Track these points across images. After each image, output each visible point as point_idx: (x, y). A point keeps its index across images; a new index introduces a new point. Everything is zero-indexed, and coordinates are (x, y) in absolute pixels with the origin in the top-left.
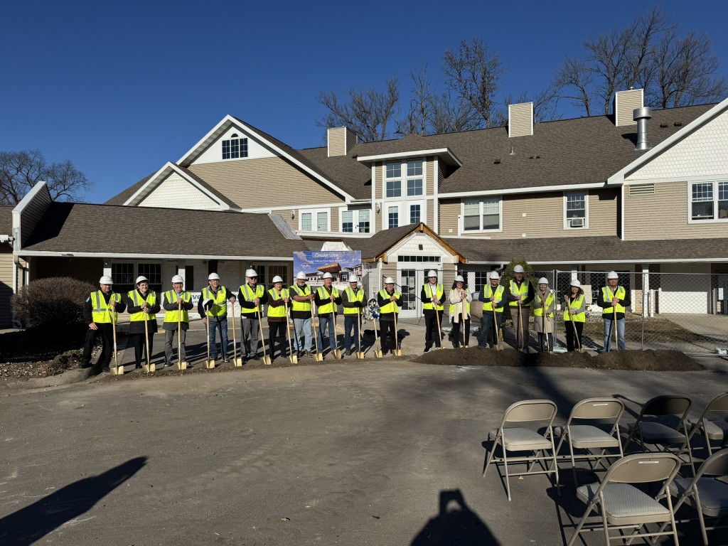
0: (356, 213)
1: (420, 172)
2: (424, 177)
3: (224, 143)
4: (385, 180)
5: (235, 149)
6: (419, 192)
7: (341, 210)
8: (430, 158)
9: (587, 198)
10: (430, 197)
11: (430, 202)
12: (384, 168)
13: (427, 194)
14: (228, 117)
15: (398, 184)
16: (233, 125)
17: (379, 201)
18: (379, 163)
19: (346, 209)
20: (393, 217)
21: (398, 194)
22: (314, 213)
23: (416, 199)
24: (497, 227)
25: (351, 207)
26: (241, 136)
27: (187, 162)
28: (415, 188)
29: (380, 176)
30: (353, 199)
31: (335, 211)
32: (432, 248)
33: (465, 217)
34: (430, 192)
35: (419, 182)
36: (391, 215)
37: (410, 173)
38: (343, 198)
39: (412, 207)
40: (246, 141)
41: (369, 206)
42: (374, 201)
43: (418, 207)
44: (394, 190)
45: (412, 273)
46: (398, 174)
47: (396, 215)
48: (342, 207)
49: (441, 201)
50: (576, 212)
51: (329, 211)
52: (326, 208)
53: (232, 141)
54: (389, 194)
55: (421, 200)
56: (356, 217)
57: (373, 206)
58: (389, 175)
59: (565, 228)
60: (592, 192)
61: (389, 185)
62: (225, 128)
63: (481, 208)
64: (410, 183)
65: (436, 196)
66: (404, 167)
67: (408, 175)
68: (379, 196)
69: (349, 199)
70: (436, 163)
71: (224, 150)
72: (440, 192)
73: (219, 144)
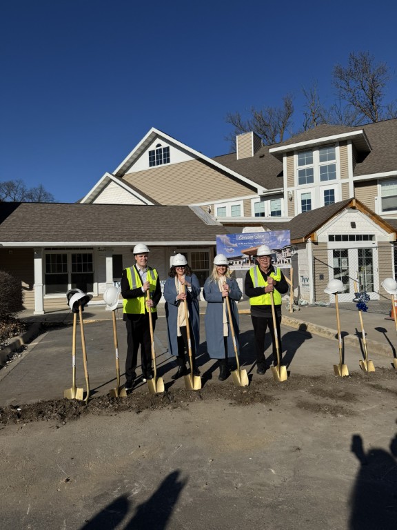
0: (267, 203)
2: (337, 162)
3: (150, 152)
4: (297, 168)
5: (159, 157)
6: (333, 177)
7: (253, 202)
8: (343, 143)
10: (345, 181)
11: (345, 186)
12: (296, 157)
13: (341, 178)
14: (153, 130)
15: (311, 171)
16: (157, 136)
17: (291, 189)
18: (290, 153)
19: (259, 200)
20: (306, 203)
21: (311, 180)
22: (228, 206)
23: (329, 185)
25: (263, 198)
26: (164, 145)
27: (121, 172)
28: (328, 173)
29: (291, 166)
30: (265, 189)
31: (247, 204)
32: (365, 225)
33: (383, 198)
34: (344, 176)
35: (333, 167)
36: (303, 202)
37: (322, 159)
38: (255, 190)
39: (326, 192)
40: (168, 148)
41: (281, 195)
42: (286, 190)
43: (332, 191)
44: (306, 177)
45: (345, 253)
46: (310, 161)
47: (309, 201)
48: (255, 199)
49: (357, 184)
51: (241, 203)
52: (240, 201)
53: (157, 150)
54: (302, 182)
55: (335, 185)
56: (268, 206)
57: (286, 195)
58: (301, 163)
61: (301, 173)
62: (150, 139)
64: (323, 169)
65: (351, 179)
66: (316, 154)
67: (321, 161)
68: (291, 184)
69: (261, 190)
70: (350, 147)
71: (150, 160)
72: (355, 174)
73: (146, 155)
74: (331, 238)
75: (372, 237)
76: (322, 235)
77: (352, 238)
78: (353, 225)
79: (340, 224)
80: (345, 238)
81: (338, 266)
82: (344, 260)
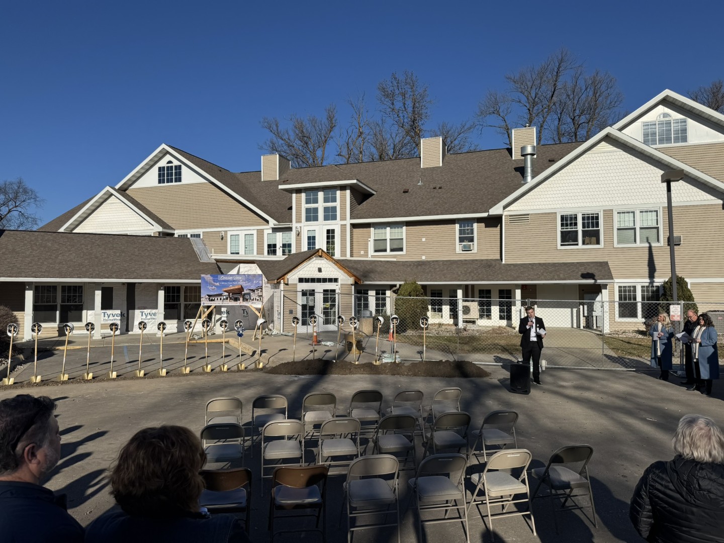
0: (279, 235)
1: (334, 200)
2: (337, 204)
3: (160, 168)
4: (304, 206)
5: (170, 175)
6: (334, 218)
7: (266, 232)
8: (343, 188)
9: (475, 225)
10: (343, 222)
11: (343, 227)
12: (303, 195)
13: (341, 220)
14: (163, 146)
15: (316, 210)
16: (168, 153)
17: (298, 225)
18: (299, 191)
19: (270, 231)
20: (312, 240)
21: (316, 219)
22: (242, 234)
23: (330, 225)
24: (401, 249)
25: (275, 230)
26: (176, 163)
27: (126, 187)
28: (330, 214)
29: (299, 203)
30: (276, 222)
31: (260, 233)
32: (330, 270)
33: (375, 240)
34: (343, 218)
35: (334, 209)
36: (309, 238)
37: (326, 200)
38: (267, 222)
39: (328, 231)
40: (180, 167)
41: (290, 229)
42: (294, 225)
43: (333, 231)
44: (312, 215)
45: (312, 293)
46: (316, 201)
47: (314, 238)
48: (267, 230)
49: (354, 226)
50: (466, 238)
51: (255, 232)
52: (253, 230)
53: (168, 167)
54: (308, 219)
55: (335, 225)
56: (279, 239)
57: (294, 229)
58: (308, 202)
59: (458, 251)
60: (479, 220)
61: (308, 210)
62: (161, 155)
63: (388, 233)
64: (326, 210)
65: (349, 222)
66: (321, 195)
67: (324, 202)
68: (299, 220)
69: (272, 222)
70: (348, 192)
71: (160, 175)
72: (351, 218)
73: (155, 171)
74: (301, 280)
75: (336, 280)
76: (293, 277)
77: (319, 280)
78: (320, 270)
79: (309, 269)
80: (313, 280)
81: (305, 303)
82: (311, 298)
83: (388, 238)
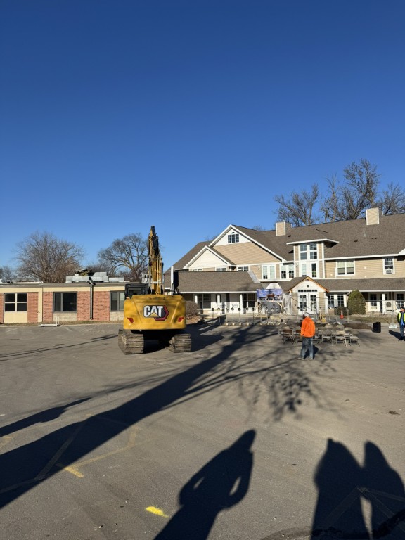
0: (287, 266)
1: (315, 249)
2: (317, 251)
3: (229, 236)
4: (300, 252)
5: (234, 239)
6: (316, 258)
8: (320, 242)
9: (393, 260)
10: (321, 260)
11: (321, 262)
12: (299, 247)
13: (319, 259)
14: (230, 226)
15: (306, 254)
16: (232, 229)
17: (297, 262)
18: (297, 245)
21: (306, 258)
22: (268, 267)
23: (314, 261)
24: (353, 273)
25: (284, 264)
26: (236, 233)
27: (213, 245)
28: (313, 256)
29: (298, 251)
31: (278, 265)
32: (313, 286)
33: (338, 268)
34: (321, 258)
35: (316, 253)
37: (311, 249)
38: (281, 260)
39: (313, 265)
40: (237, 235)
41: (293, 263)
42: (295, 261)
43: (315, 264)
44: (304, 257)
45: (305, 296)
46: (306, 249)
48: (281, 264)
49: (326, 261)
50: (389, 266)
51: (275, 266)
52: (274, 264)
53: (232, 235)
54: (302, 258)
55: (316, 261)
56: (287, 268)
57: (295, 264)
58: (302, 250)
59: (384, 274)
60: (395, 257)
61: (302, 254)
62: (229, 230)
63: (346, 265)
64: (311, 254)
65: (323, 259)
66: (308, 246)
68: (297, 259)
69: (284, 261)
70: (323, 244)
71: (229, 239)
72: (325, 257)
73: (226, 236)
74: (299, 291)
75: (316, 291)
76: (295, 290)
77: (308, 291)
78: (308, 286)
79: (303, 285)
80: (305, 291)
81: (302, 301)
82: (304, 299)
83: (346, 267)
